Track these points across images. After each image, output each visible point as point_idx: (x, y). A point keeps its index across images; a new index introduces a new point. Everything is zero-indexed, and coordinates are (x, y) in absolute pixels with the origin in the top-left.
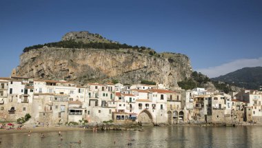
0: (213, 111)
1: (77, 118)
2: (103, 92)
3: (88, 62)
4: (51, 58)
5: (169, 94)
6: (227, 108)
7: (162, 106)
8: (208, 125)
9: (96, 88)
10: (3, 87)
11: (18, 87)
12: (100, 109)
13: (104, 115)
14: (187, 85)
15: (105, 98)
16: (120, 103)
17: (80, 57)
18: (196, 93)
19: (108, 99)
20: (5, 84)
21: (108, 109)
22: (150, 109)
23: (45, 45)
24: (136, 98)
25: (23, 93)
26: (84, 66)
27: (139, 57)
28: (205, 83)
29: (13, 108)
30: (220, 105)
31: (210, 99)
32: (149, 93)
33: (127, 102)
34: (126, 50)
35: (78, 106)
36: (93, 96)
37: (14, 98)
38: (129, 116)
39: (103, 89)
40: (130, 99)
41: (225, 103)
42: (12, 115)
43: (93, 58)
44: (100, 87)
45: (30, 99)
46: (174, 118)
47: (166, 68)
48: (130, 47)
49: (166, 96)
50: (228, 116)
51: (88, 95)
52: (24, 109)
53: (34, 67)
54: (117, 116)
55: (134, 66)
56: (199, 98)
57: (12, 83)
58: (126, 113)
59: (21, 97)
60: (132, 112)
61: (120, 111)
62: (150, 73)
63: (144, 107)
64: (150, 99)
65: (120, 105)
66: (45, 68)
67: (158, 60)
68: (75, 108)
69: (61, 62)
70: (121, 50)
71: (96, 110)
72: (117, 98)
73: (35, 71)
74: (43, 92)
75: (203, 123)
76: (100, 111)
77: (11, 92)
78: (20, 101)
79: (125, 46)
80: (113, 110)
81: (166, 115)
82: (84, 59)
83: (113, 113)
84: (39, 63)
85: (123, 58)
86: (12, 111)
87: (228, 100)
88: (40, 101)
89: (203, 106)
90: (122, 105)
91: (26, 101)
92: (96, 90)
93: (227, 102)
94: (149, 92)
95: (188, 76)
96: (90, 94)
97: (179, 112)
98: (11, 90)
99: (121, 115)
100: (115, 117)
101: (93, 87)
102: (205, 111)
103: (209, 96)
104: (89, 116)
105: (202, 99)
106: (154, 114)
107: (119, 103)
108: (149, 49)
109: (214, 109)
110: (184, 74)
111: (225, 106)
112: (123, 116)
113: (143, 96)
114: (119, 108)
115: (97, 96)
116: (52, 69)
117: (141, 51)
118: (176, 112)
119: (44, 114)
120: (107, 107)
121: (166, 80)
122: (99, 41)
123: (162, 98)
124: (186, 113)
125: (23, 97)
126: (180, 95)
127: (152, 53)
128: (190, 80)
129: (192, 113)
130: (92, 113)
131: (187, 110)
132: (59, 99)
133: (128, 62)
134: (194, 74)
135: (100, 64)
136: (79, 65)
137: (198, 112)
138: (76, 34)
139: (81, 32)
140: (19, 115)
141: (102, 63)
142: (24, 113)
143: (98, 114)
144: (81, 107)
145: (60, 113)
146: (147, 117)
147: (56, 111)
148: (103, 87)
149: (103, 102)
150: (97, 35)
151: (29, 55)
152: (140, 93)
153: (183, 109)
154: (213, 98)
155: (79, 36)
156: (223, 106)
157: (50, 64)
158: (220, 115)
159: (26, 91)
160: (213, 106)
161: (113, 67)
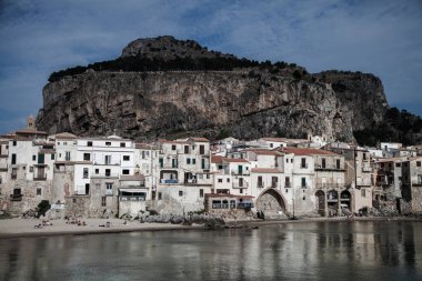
0: (414, 190)
1: (135, 207)
2: (185, 157)
3: (173, 98)
4: (101, 92)
5: (320, 157)
7: (304, 180)
8: (404, 218)
9: (174, 148)
11: (26, 152)
12: (183, 188)
13: (191, 200)
14: (367, 138)
15: (192, 168)
16: (220, 177)
17: (157, 88)
18: (379, 153)
19: (196, 169)
20: (4, 147)
21: (197, 189)
22: (280, 187)
23: (90, 66)
24: (252, 165)
25: (36, 162)
26: (165, 105)
27: (273, 84)
28: (416, 131)
29: (17, 191)
31: (406, 165)
32: (277, 156)
33: (233, 174)
34: (246, 72)
35: (138, 183)
36: (168, 164)
37: (19, 173)
38: (237, 201)
39: (187, 151)
40: (240, 167)
42: (16, 203)
43: (182, 90)
44: (180, 147)
45: (49, 173)
46: (331, 204)
47: (329, 104)
48: (255, 64)
49: (311, 161)
51: (157, 162)
52: (39, 191)
54: (214, 202)
55: (262, 103)
56: (382, 164)
57: (15, 144)
58: (232, 196)
59: (31, 171)
60: (244, 194)
61: (219, 191)
62: (295, 115)
63: (267, 184)
64: (280, 168)
65: (220, 181)
66: (90, 111)
67: (312, 88)
68: (131, 187)
69: (121, 99)
70: (236, 71)
71: (173, 191)
72: (214, 167)
73: (71, 119)
74: (72, 160)
75: (392, 215)
76: (181, 193)
77: (14, 161)
78: (30, 176)
79: (245, 63)
80: (207, 190)
81: (314, 199)
82: (164, 92)
83: (207, 196)
84: (79, 102)
85: (240, 88)
86: (17, 195)
88: (67, 176)
89: (391, 180)
90: (225, 181)
91: (41, 178)
92: (174, 153)
94: (278, 153)
95: (378, 118)
96: (161, 160)
97: (340, 191)
98: (14, 156)
99: (222, 199)
100: (210, 204)
101: (167, 146)
102: (396, 190)
103: (405, 160)
104: (160, 202)
105: (390, 164)
106: (288, 197)
107: (217, 177)
108: (293, 65)
109: (414, 185)
110: (368, 114)
112: (225, 202)
113: (267, 161)
114: (218, 186)
115: (175, 164)
116: (103, 113)
117: (276, 71)
118: (334, 193)
119: (74, 201)
120: (195, 184)
121: (330, 128)
122: (194, 55)
123: (304, 165)
124: (357, 194)
125: (36, 170)
126: (342, 160)
127: (299, 74)
128: (383, 126)
129: (369, 194)
130: (167, 198)
131: (358, 187)
132: (102, 172)
133: (250, 95)
134: (392, 113)
135: (195, 100)
136: (154, 104)
137: (381, 192)
138: (149, 43)
139: (159, 39)
140: (29, 205)
141: (198, 98)
142: (40, 199)
143: (178, 198)
144: (143, 186)
145: (104, 198)
146: (274, 203)
147: (96, 195)
148: (186, 147)
149: (187, 175)
150: (191, 44)
151: (60, 87)
152: (259, 157)
153: (349, 186)
154: (413, 163)
155: (156, 46)
157: (100, 104)
159: (41, 158)
160: (414, 179)
161: (221, 105)
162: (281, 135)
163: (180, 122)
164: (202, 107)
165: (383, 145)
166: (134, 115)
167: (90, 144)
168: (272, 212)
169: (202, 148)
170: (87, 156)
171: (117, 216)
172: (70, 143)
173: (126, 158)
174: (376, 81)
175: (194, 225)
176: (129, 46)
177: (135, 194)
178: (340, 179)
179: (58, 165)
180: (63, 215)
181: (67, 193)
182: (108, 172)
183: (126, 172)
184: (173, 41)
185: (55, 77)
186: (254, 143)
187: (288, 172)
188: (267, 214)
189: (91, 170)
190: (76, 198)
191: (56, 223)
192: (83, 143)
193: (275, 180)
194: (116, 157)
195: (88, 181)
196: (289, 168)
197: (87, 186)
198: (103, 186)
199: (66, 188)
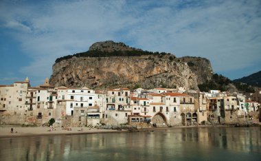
0: (226, 112)
1: (95, 122)
2: (119, 97)
3: (113, 69)
4: (79, 67)
5: (182, 97)
6: (240, 109)
7: (175, 108)
8: (221, 126)
9: (113, 93)
10: (32, 95)
11: (44, 95)
12: (117, 112)
13: (121, 118)
14: (204, 88)
15: (121, 103)
16: (136, 107)
17: (105, 65)
18: (210, 95)
19: (123, 103)
20: (34, 93)
21: (124, 113)
22: (164, 112)
23: (74, 55)
24: (150, 101)
25: (49, 100)
26: (109, 73)
27: (160, 63)
28: (227, 85)
29: (40, 114)
30: (233, 106)
31: (222, 100)
32: (162, 97)
33: (141, 105)
34: (147, 57)
35: (96, 110)
36: (110, 101)
37: (41, 105)
38: (143, 119)
39: (119, 94)
40: (145, 102)
41: (238, 104)
42: (39, 120)
43: (117, 65)
44: (116, 93)
45: (54, 105)
46: (188, 119)
47: (186, 72)
48: (151, 53)
49: (178, 99)
50: (242, 117)
51: (105, 100)
52: (50, 114)
54: (132, 119)
55: (155, 72)
56: (211, 100)
57: (39, 92)
58: (141, 116)
59: (47, 104)
60: (147, 115)
61: (135, 114)
62: (170, 77)
63: (158, 110)
64: (163, 103)
65: (135, 109)
66: (74, 76)
67: (178, 64)
68: (93, 112)
69: (89, 70)
70: (143, 57)
71: (113, 114)
72: (132, 102)
73: (65, 80)
75: (216, 124)
76: (116, 115)
77: (39, 100)
78: (46, 107)
79: (147, 53)
80: (129, 114)
81: (180, 117)
82: (109, 67)
83: (129, 116)
84: (69, 72)
85: (144, 64)
86: (40, 115)
87: (242, 101)
88: (63, 107)
89: (216, 107)
91: (51, 108)
92: (113, 95)
93: (240, 103)
94: (163, 95)
95: (209, 79)
96: (107, 99)
97: (192, 114)
98: (39, 97)
99: (136, 118)
100: (130, 120)
101: (110, 92)
102: (218, 113)
103: (222, 98)
104: (106, 119)
105: (215, 100)
106: (168, 117)
107: (134, 107)
108: (169, 54)
109: (226, 110)
110: (204, 76)
111: (238, 106)
113: (157, 99)
114: (134, 111)
115: (114, 101)
116: (80, 77)
117: (161, 57)
118: (190, 114)
119: (66, 119)
120: (123, 110)
121: (187, 83)
122: (123, 49)
123: (175, 101)
124: (200, 115)
125: (49, 104)
126: (193, 98)
127: (172, 58)
128: (211, 82)
129: (205, 115)
130: (110, 117)
131: (200, 111)
132: (79, 105)
133: (150, 68)
134: (215, 76)
135: (123, 70)
136: (104, 72)
137: (211, 113)
138: (102, 44)
139: (106, 42)
140: (45, 120)
141: (125, 69)
142: (50, 117)
143: (115, 117)
144: (98, 111)
145: (80, 117)
146: (161, 119)
147: (76, 116)
149: (119, 106)
150: (121, 44)
151: (60, 65)
152: (154, 97)
153: (196, 111)
154: (225, 100)
155: (105, 45)
156: (235, 107)
157: (79, 72)
158: (234, 116)
159: (51, 98)
160: (226, 107)
161: (136, 73)
162: (164, 87)
163: (116, 81)
164: (126, 73)
165: (212, 91)
166: (95, 78)
167: (74, 92)
168: (160, 124)
169: (126, 93)
170: (72, 97)
171: (86, 126)
172: (64, 91)
173: (91, 98)
174: (207, 61)
175: (123, 130)
176: (93, 45)
177: (95, 115)
178: (192, 107)
179: (59, 102)
180: (61, 125)
181: (63, 115)
182: (82, 105)
183: (90, 105)
184: (113, 43)
185: (58, 60)
186: (151, 90)
187: (167, 105)
188: (157, 125)
189: (74, 104)
190: (67, 117)
191: (57, 129)
192: (71, 91)
193: (161, 108)
194: (86, 98)
195: (73, 109)
196: (168, 103)
197: (72, 111)
198: (80, 111)
199: (62, 113)
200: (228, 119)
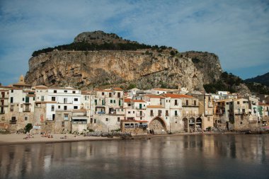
0: (236, 117)
1: (81, 128)
2: (110, 99)
3: (103, 66)
4: (62, 62)
5: (185, 99)
6: (253, 113)
7: (176, 112)
8: (230, 133)
9: (103, 94)
10: (3, 96)
11: (19, 96)
12: (108, 117)
13: (112, 124)
14: (211, 88)
15: (113, 105)
16: (130, 110)
17: (94, 60)
18: (217, 97)
19: (115, 106)
20: (6, 93)
21: (116, 118)
22: (163, 116)
23: (56, 48)
24: (147, 104)
25: (24, 102)
26: (98, 70)
27: (159, 58)
28: (237, 85)
30: (244, 110)
31: (232, 103)
32: (161, 98)
33: (136, 108)
34: (144, 51)
35: (82, 114)
36: (100, 103)
37: (15, 108)
38: (139, 124)
39: (110, 95)
40: (141, 105)
41: (250, 108)
42: (13, 125)
43: (108, 61)
44: (107, 94)
45: (32, 108)
46: (190, 125)
47: (190, 69)
48: (149, 47)
49: (180, 101)
50: (254, 122)
51: (93, 102)
52: (26, 118)
53: (44, 73)
54: (126, 124)
55: (153, 69)
56: (219, 103)
57: (12, 92)
58: (136, 121)
59: (22, 107)
60: (143, 120)
61: (129, 118)
62: (171, 76)
63: (156, 114)
64: (163, 105)
65: (129, 112)
66: (56, 73)
67: (181, 61)
68: (79, 116)
69: (73, 66)
70: (139, 51)
71: (103, 118)
72: (126, 105)
73: (45, 77)
74: (45, 101)
75: (224, 131)
76: (107, 119)
77: (12, 101)
78: (21, 110)
79: (143, 47)
80: (122, 118)
81: (182, 123)
82: (98, 62)
83: (122, 121)
84: (49, 68)
85: (141, 60)
86: (14, 120)
87: (254, 104)
88: (42, 110)
89: (224, 111)
90: (132, 112)
91: (27, 111)
92: (103, 97)
93: (253, 106)
94: (162, 97)
95: (217, 78)
96: (96, 101)
97: (196, 118)
98: (12, 98)
99: (130, 123)
100: (124, 125)
101: (99, 93)
102: (226, 117)
103: (231, 100)
104: (95, 125)
105: (223, 103)
106: (167, 122)
107: (128, 110)
108: (170, 48)
109: (236, 115)
110: (211, 75)
111: (250, 110)
112: (132, 124)
113: (156, 102)
114: (128, 115)
115: (104, 103)
116: (63, 74)
117: (161, 51)
118: (193, 119)
119: (46, 124)
120: (115, 114)
121: (191, 83)
122: (115, 42)
123: (176, 104)
124: (205, 120)
125: (25, 106)
126: (197, 101)
127: (173, 53)
128: (219, 82)
129: (212, 120)
130: (99, 122)
131: (206, 116)
132: (62, 108)
133: (147, 64)
134: (224, 75)
135: (116, 67)
136: (92, 69)
137: (218, 118)
138: (89, 35)
139: (95, 32)
140: (21, 126)
141: (117, 66)
142: (26, 123)
143: (106, 122)
144: (85, 115)
145: (63, 122)
146: (160, 124)
147: (59, 120)
148: (110, 94)
149: (111, 109)
150: (113, 35)
151: (39, 59)
152: (151, 99)
153: (201, 115)
154: (235, 102)
155: (92, 36)
156: (246, 112)
157: (61, 69)
158: (245, 122)
159: (27, 100)
160: (236, 111)
161: (130, 70)
162: (163, 87)
163: (107, 79)
164: (119, 71)
165: (219, 92)
166: (81, 75)
167: (55, 92)
168: (159, 130)
169: (119, 94)
170: (53, 99)
171: (71, 132)
172: (44, 91)
173: (76, 100)
174: (215, 57)
175: (114, 137)
176: (78, 36)
177: (81, 120)
178: (196, 111)
179: (37, 104)
180: (40, 132)
181: (42, 119)
182: (65, 107)
183: (76, 107)
184: (103, 34)
185: (36, 54)
186: (148, 91)
187: (167, 108)
189: (56, 106)
190: (47, 122)
191: (36, 136)
192: (51, 91)
193: (160, 112)
194: (70, 99)
195: (54, 113)
196: (168, 105)
197: (54, 115)
198: (63, 115)
199: (42, 117)
200: (238, 125)
